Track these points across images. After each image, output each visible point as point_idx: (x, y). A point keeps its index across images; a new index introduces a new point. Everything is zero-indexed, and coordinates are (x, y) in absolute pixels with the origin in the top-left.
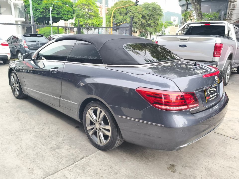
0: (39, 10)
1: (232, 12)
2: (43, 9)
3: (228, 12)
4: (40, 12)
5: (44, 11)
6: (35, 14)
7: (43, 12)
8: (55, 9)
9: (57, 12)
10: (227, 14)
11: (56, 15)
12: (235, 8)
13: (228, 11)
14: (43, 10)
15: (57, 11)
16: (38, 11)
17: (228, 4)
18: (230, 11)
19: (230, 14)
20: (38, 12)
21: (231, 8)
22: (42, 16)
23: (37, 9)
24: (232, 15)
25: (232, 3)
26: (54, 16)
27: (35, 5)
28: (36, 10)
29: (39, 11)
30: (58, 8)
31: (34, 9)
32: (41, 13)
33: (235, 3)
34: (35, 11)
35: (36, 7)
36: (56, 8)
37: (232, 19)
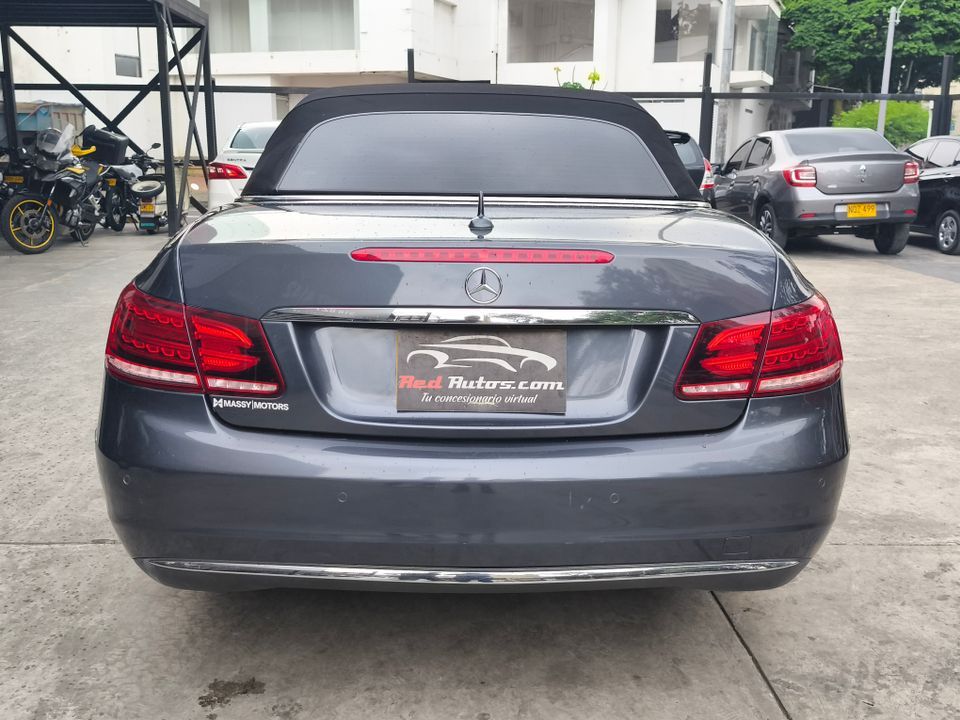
0: (849, 26)
2: (868, 20)
4: (849, 40)
5: (872, 31)
6: (829, 48)
7: (865, 35)
8: (931, 18)
9: (941, 29)
11: (931, 45)
14: (867, 26)
15: (942, 24)
16: (840, 32)
20: (840, 37)
22: (858, 54)
23: (840, 26)
26: (918, 53)
27: (835, 9)
28: (835, 32)
29: (850, 34)
30: (948, 11)
31: (827, 24)
32: (857, 40)
34: (831, 34)
35: (836, 15)
36: (937, 12)
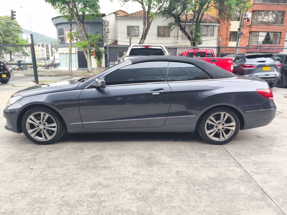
1: (107, 34)
3: (104, 35)
10: (104, 36)
12: (109, 32)
13: (104, 33)
17: (103, 28)
18: (106, 34)
19: (106, 36)
21: (106, 31)
24: (107, 37)
25: (106, 27)
33: (108, 27)
37: (108, 40)
